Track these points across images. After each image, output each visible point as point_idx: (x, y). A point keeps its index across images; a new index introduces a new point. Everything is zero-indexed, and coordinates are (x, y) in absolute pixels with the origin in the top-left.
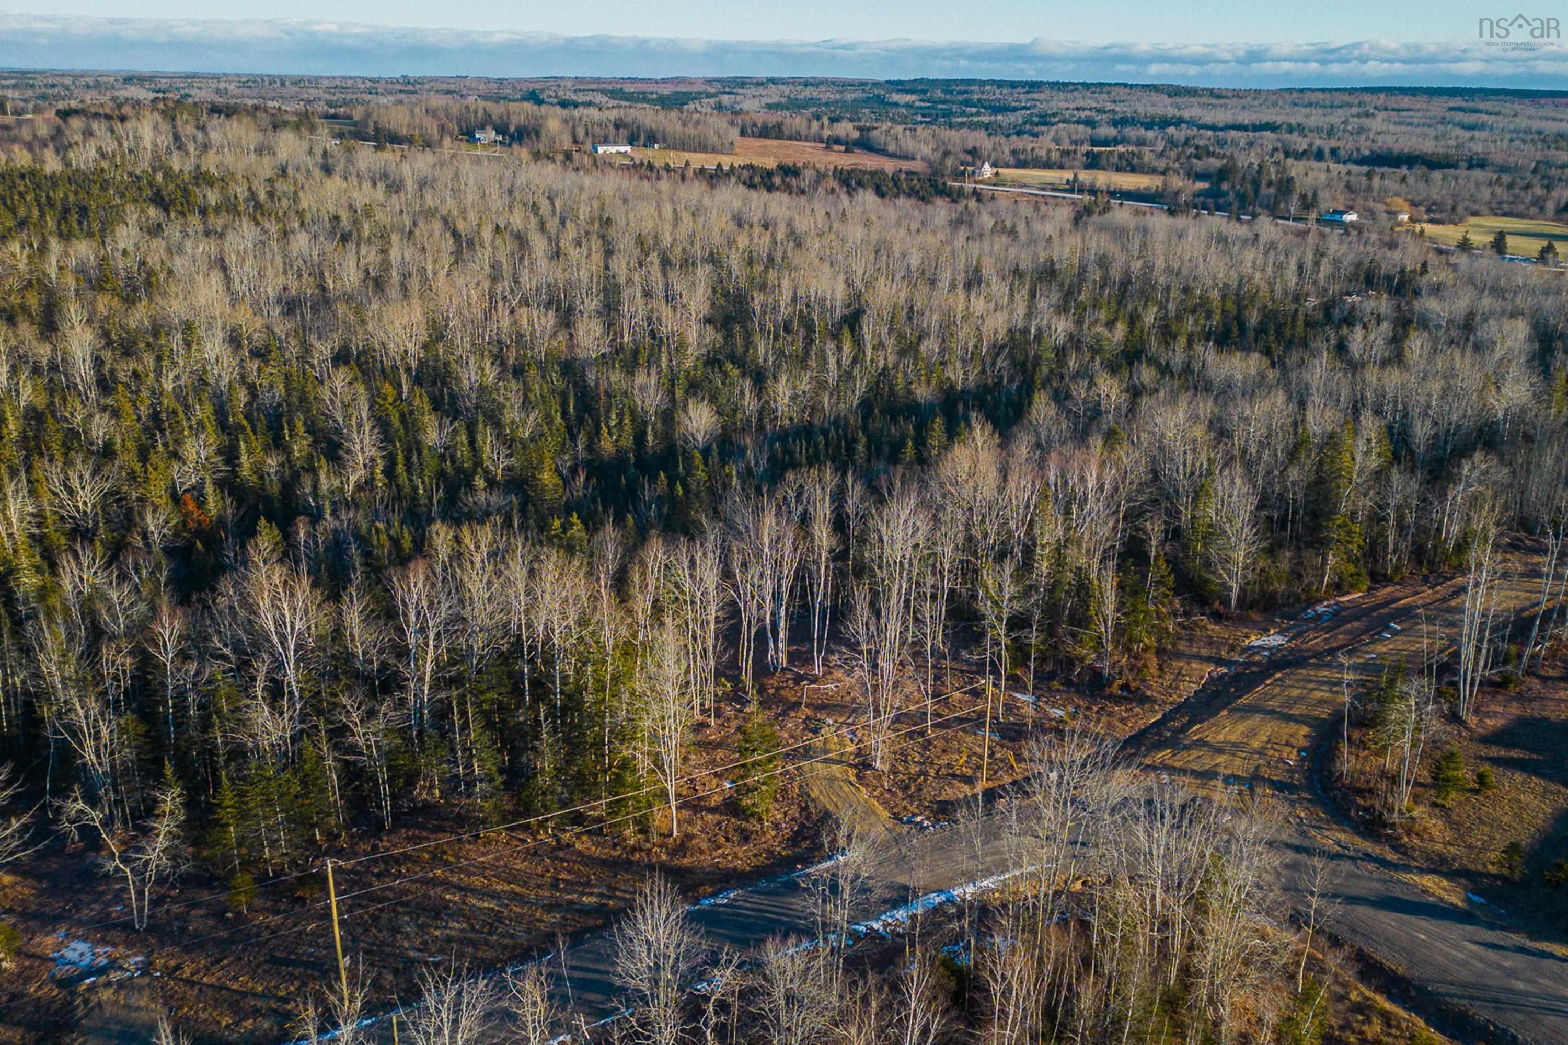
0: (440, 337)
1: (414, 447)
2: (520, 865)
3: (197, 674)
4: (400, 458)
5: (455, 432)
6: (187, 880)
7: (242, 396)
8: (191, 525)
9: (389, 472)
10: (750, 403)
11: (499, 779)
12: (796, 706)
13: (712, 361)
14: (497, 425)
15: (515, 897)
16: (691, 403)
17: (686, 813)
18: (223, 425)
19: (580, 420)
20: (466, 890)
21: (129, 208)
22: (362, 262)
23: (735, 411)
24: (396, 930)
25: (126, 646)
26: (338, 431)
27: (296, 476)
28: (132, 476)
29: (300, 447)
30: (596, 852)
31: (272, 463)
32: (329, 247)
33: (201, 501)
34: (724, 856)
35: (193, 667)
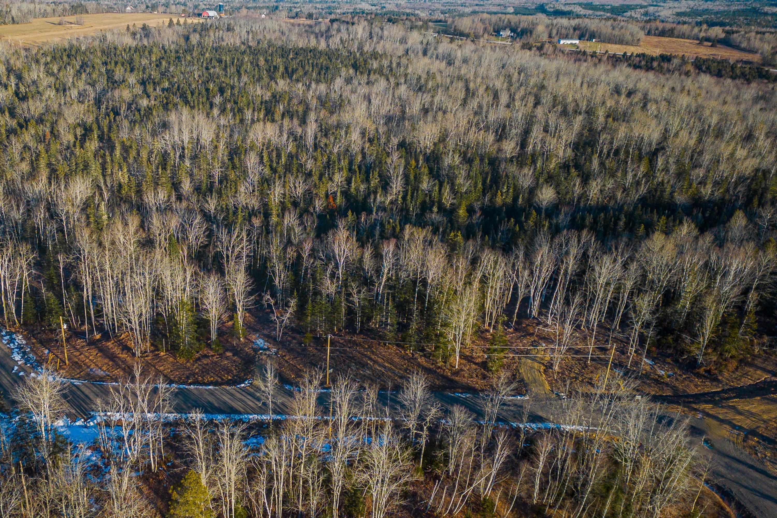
0: (444, 140)
1: (416, 189)
2: (396, 360)
3: (313, 263)
4: (409, 193)
5: (435, 185)
6: (292, 329)
7: (359, 158)
8: (330, 207)
9: (404, 198)
10: (578, 190)
11: (396, 326)
12: (532, 334)
13: (565, 167)
14: (453, 185)
15: (390, 369)
16: (545, 186)
17: (464, 361)
18: (350, 170)
19: (491, 187)
20: (375, 362)
21: (344, 69)
22: (423, 101)
23: (567, 193)
24: (349, 367)
25: (294, 249)
26: (390, 178)
27: (369, 194)
28: (315, 185)
29: (375, 181)
30: (425, 364)
31: (362, 187)
32: (412, 93)
33: (335, 199)
34: (472, 381)
35: (312, 261)
